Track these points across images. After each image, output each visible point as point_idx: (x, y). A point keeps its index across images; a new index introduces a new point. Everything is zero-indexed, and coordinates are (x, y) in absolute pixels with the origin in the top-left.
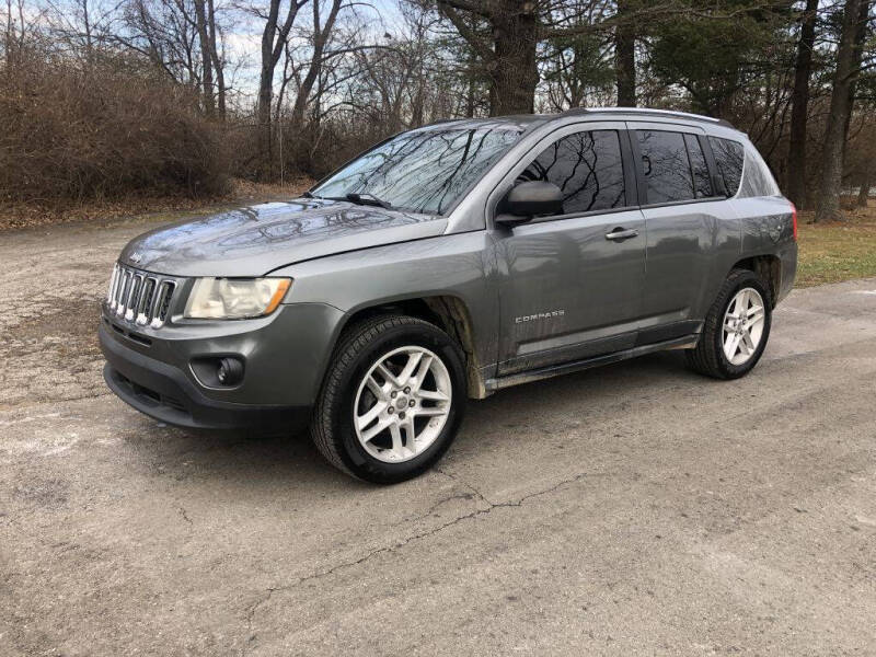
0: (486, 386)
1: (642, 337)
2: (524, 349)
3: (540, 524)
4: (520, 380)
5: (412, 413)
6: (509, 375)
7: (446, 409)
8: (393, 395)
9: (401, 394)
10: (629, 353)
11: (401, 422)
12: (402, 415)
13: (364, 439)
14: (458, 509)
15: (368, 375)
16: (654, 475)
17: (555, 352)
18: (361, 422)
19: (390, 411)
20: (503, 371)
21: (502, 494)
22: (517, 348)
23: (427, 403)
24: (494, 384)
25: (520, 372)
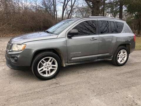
0: (65, 65)
1: (99, 58)
2: (73, 59)
3: (66, 90)
4: (72, 64)
5: (50, 68)
6: (70, 63)
7: (57, 68)
8: (46, 65)
9: (47, 65)
10: (96, 60)
11: (48, 70)
12: (48, 69)
13: (40, 72)
14: (54, 86)
15: (40, 61)
16: (93, 83)
17: (80, 59)
18: (39, 70)
19: (45, 68)
20: (69, 62)
21: (63, 84)
22: (72, 58)
23: (53, 67)
24: (67, 64)
25: (72, 63)
